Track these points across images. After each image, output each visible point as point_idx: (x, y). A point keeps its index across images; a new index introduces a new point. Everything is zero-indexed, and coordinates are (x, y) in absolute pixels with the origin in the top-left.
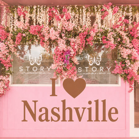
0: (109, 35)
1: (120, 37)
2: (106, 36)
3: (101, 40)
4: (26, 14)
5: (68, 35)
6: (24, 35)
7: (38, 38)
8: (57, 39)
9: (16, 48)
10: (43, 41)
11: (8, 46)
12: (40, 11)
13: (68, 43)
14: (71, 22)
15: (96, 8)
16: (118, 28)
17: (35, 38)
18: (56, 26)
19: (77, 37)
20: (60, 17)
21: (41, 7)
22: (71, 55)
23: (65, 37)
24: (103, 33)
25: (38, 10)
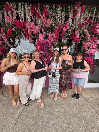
0: (76, 32)
1: (85, 35)
2: (75, 33)
3: (70, 36)
6: (13, 29)
7: (25, 33)
8: (39, 34)
10: (28, 35)
12: (24, 9)
13: (46, 37)
14: (49, 19)
15: (70, 7)
16: (83, 26)
17: (22, 32)
19: (54, 32)
20: (40, 14)
21: (25, 4)
22: (48, 46)
23: (44, 32)
24: (73, 30)
25: (23, 6)
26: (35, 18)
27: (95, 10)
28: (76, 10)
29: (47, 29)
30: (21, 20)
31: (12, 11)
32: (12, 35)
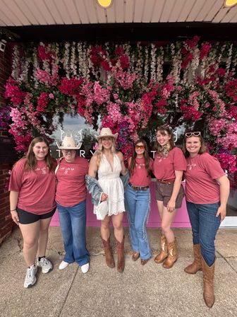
0: (191, 97)
1: (211, 102)
2: (187, 98)
3: (177, 106)
4: (53, 57)
5: (125, 96)
6: (51, 96)
7: (75, 102)
8: (106, 104)
9: (39, 117)
10: (84, 107)
11: (25, 114)
12: (77, 53)
13: (124, 110)
14: (129, 72)
15: (174, 47)
16: (206, 84)
17: (69, 101)
18: (104, 81)
19: (139, 99)
20: (110, 63)
21: (79, 44)
22: (129, 129)
23: (119, 100)
24: (183, 93)
25: (73, 50)
26: (98, 70)
27: (230, 50)
28: (189, 52)
29: (125, 93)
30: (68, 77)
31: (51, 59)
32: (47, 108)
